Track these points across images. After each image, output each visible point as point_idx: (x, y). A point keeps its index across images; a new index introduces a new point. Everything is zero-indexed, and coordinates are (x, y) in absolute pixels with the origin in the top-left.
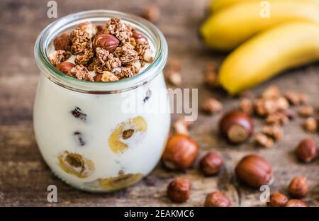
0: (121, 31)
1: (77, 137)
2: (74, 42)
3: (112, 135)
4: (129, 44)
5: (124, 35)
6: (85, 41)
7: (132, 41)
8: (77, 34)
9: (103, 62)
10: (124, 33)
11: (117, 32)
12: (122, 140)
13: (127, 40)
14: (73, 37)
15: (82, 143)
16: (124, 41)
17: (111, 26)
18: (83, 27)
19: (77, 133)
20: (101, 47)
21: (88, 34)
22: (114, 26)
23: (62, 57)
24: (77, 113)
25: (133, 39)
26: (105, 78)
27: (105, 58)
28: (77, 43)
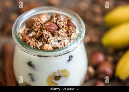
0: (60, 21)
1: (30, 76)
2: (34, 25)
3: (49, 78)
4: (64, 29)
5: (62, 24)
6: (39, 25)
7: (66, 28)
8: (36, 21)
9: (46, 39)
10: (62, 23)
11: (58, 22)
12: (54, 81)
13: (63, 27)
14: (34, 22)
15: (33, 80)
16: (61, 27)
17: (55, 18)
18: (40, 17)
19: (30, 74)
20: (47, 30)
21: (42, 21)
22: (56, 19)
23: (26, 32)
24: (30, 64)
25: (66, 26)
26: (46, 48)
27: (47, 36)
28: (35, 25)
